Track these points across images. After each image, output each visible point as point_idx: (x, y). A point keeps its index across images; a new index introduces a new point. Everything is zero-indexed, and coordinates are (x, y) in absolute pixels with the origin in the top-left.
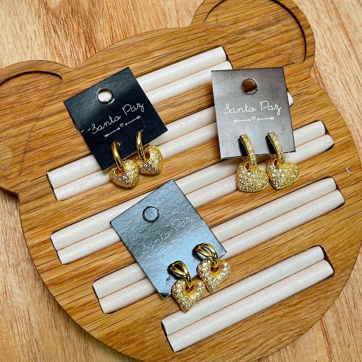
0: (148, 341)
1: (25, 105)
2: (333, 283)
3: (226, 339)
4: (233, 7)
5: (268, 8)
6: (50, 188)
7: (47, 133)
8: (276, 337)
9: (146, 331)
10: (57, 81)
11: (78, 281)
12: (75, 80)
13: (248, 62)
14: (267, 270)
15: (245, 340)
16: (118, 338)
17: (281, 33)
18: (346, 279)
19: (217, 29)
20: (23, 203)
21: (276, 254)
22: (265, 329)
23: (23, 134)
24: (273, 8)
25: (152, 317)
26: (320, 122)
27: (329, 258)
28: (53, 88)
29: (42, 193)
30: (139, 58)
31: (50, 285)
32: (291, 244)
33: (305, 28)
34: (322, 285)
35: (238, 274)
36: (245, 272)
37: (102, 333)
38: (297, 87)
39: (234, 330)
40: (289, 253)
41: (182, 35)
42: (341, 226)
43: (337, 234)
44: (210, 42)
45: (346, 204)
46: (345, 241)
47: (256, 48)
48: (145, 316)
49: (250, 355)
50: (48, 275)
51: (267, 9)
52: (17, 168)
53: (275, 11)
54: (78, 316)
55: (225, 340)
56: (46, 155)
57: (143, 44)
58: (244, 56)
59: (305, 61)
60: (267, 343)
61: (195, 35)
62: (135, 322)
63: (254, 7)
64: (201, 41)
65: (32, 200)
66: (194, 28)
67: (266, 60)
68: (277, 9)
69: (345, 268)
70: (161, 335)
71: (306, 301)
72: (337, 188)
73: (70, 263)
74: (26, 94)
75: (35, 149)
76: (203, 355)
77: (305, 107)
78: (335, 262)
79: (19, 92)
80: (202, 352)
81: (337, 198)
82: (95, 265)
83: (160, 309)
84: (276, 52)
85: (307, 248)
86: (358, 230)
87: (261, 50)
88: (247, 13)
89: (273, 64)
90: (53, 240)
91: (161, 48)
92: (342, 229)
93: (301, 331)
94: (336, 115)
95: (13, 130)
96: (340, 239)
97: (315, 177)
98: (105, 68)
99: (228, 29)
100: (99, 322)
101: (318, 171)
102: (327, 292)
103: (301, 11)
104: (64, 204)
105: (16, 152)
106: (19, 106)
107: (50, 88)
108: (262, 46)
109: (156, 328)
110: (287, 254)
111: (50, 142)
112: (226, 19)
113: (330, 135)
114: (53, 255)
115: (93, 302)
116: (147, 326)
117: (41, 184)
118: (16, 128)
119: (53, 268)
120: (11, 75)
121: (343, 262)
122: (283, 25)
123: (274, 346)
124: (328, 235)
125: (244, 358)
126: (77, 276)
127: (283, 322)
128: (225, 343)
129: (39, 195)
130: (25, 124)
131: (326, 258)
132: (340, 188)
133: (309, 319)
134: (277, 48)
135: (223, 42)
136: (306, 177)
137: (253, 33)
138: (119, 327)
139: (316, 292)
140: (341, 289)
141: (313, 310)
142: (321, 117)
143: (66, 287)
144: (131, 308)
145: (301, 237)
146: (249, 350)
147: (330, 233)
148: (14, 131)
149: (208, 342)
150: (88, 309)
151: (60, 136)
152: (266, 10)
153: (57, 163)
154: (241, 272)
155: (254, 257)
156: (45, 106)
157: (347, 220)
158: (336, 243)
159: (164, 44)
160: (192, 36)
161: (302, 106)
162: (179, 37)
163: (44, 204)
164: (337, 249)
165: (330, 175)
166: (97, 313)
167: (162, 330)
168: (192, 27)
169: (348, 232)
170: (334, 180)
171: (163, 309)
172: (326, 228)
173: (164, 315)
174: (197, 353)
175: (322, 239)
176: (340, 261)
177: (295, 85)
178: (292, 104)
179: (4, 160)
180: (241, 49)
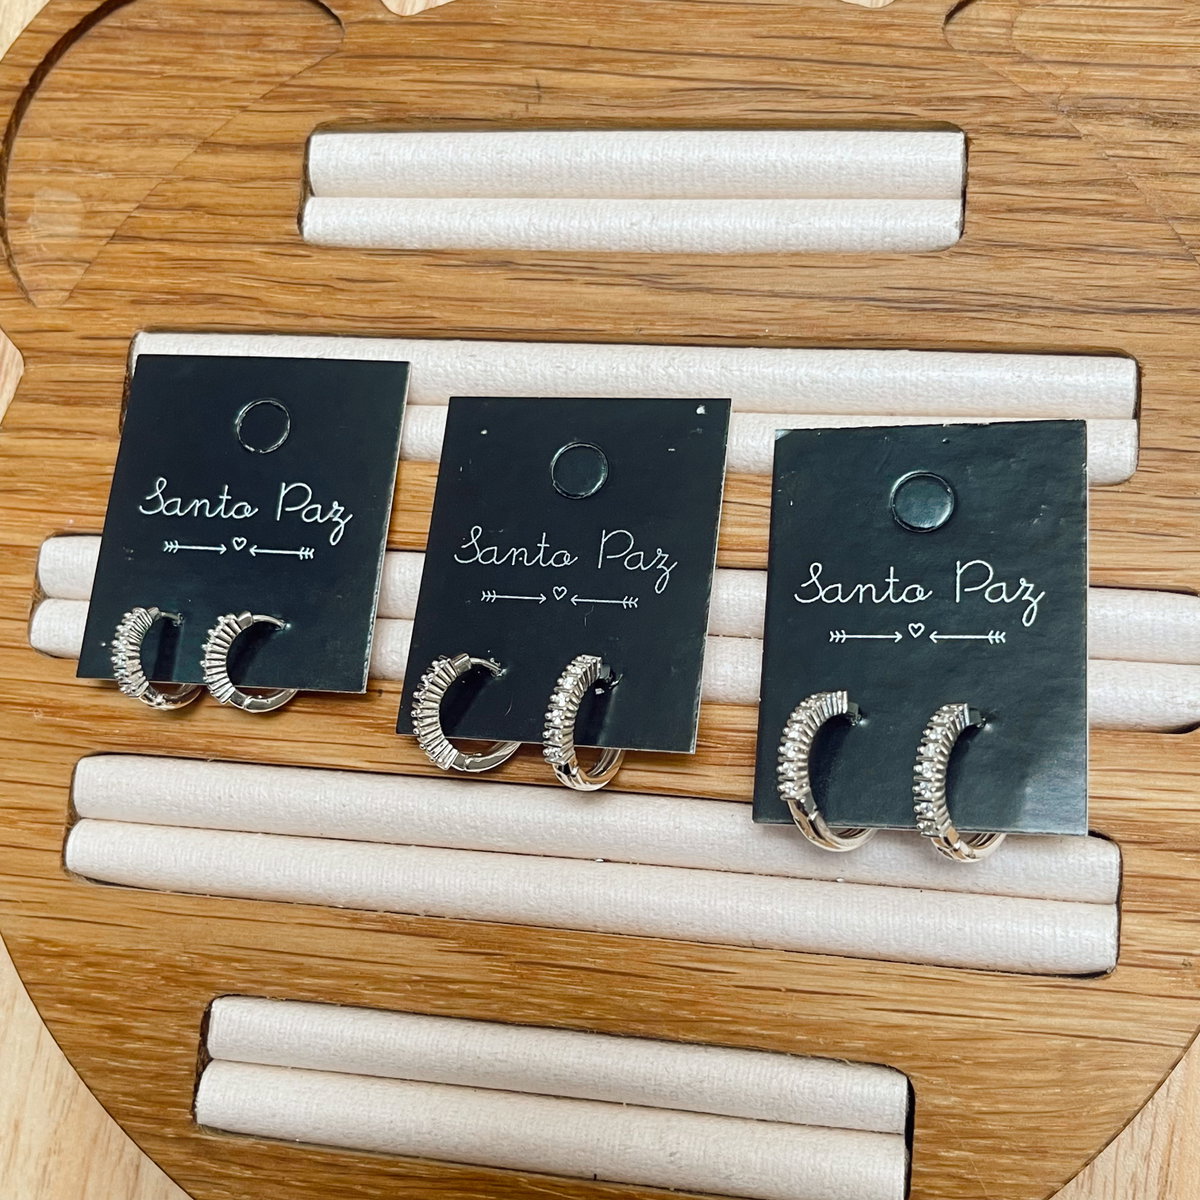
1: (198, 82)
7: (205, 201)
9: (150, 1003)
12: (382, 57)
13: (1038, 237)
16: (60, 970)
25: (193, 970)
29: (90, 391)
30: (630, 61)
32: (794, 1007)
36: (570, 1005)
38: (1185, 419)
40: (771, 1037)
41: (836, 35)
42: (1041, 1055)
43: (1003, 1076)
44: (929, 100)
45: (1113, 979)
46: (1021, 1122)
47: (1100, 192)
48: (170, 954)
56: (166, 272)
58: (1033, 205)
61: (883, 50)
62: (132, 953)
64: (894, 84)
65: (54, 399)
66: (896, 21)
67: (1116, 259)
70: (187, 1045)
72: (1118, 901)
75: (146, 239)
77: (1173, 516)
78: (932, 1175)
81: (1091, 938)
83: (226, 960)
84: (1179, 239)
86: (1103, 1109)
87: (1119, 210)
90: (41, 558)
91: (729, 51)
95: (122, 151)
96: (1008, 1102)
99: (1038, 76)
100: (36, 885)
105: (95, 224)
106: (179, 77)
107: (296, 56)
108: (1134, 196)
109: (183, 1012)
111: (199, 238)
112: (1049, 34)
114: (20, 605)
115: (49, 815)
116: (161, 988)
117: (104, 360)
118: (134, 147)
124: (965, 1058)
126: (50, 707)
129: (80, 394)
130: (166, 145)
132: (1125, 905)
135: (979, 119)
137: (1129, 130)
138: (80, 940)
143: (6, 723)
145: (850, 1003)
147: (980, 1054)
148: (126, 153)
153: (183, 313)
154: (554, 997)
155: (636, 976)
156: (244, 109)
157: (1078, 1045)
158: (977, 1105)
159: (751, 40)
160: (874, 50)
161: (1158, 507)
162: (819, 35)
163: (78, 429)
164: (968, 1132)
165: (1116, 836)
166: (46, 856)
167: (198, 1030)
168: (890, 14)
169: (1055, 1094)
170: (1122, 862)
171: (236, 964)
172: (974, 1027)
173: (232, 987)
174: (261, 1174)
175: (931, 1060)
176: (954, 1183)
177: (1184, 407)
178: (1126, 476)
179: (51, 236)
180: (1040, 173)
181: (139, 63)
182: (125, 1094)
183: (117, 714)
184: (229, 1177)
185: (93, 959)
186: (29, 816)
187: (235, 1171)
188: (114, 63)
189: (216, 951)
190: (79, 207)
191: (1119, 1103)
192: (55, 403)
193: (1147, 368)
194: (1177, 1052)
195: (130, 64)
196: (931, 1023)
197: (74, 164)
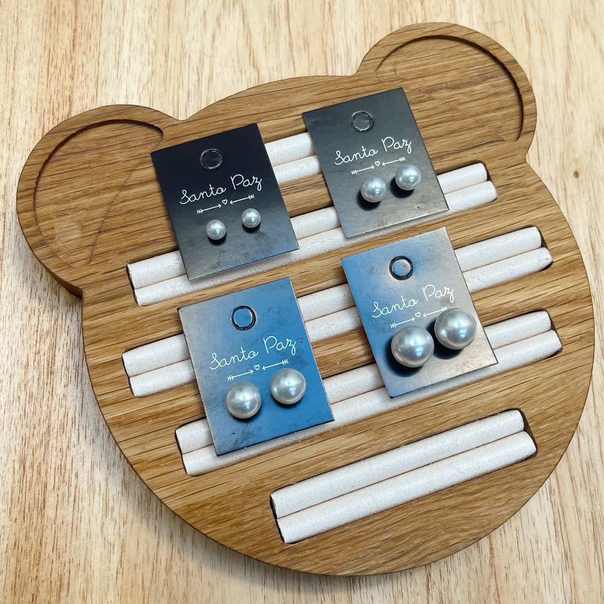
0: (248, 522)
1: (107, 166)
2: (534, 466)
3: (364, 533)
4: (421, 53)
5: (472, 60)
6: (130, 286)
7: (134, 208)
8: (441, 539)
9: (246, 508)
10: (156, 136)
11: (155, 423)
12: (182, 137)
13: (435, 133)
14: (435, 437)
15: (394, 536)
16: (204, 512)
17: (487, 97)
18: (556, 463)
19: (394, 82)
20: (88, 303)
21: (451, 415)
22: (424, 524)
23: (100, 206)
24: (479, 60)
25: (257, 487)
26: (535, 228)
27: (532, 429)
28: (150, 147)
29: (117, 292)
30: (276, 114)
31: (114, 424)
32: (474, 403)
33: (524, 92)
34: (518, 468)
35: (391, 439)
36: (401, 436)
37: (181, 503)
38: (504, 175)
39: (378, 520)
40: (472, 416)
41: (343, 87)
42: (554, 384)
43: (547, 395)
45: (563, 351)
46: (558, 407)
47: (449, 114)
48: (247, 485)
49: (399, 560)
50: (113, 409)
51: (469, 60)
52: (86, 253)
53: (481, 65)
54: (150, 473)
55: (362, 534)
56: (129, 238)
57: (285, 94)
58: (430, 124)
59: (520, 139)
60: (427, 545)
61: (361, 88)
62: (231, 492)
63: (450, 56)
65: (101, 301)
66: (361, 78)
67: (462, 133)
68: (484, 61)
69: (554, 446)
70: (268, 516)
71: (490, 490)
72: (553, 328)
73: (146, 397)
74: (110, 151)
75: (115, 229)
76: (326, 552)
77: (515, 205)
78: (540, 436)
79: (101, 148)
80: (327, 548)
81: (552, 342)
82: (182, 403)
83: (270, 478)
84: (477, 121)
85: (500, 410)
86: (579, 392)
87: (456, 118)
88: (440, 64)
89: (471, 139)
90: (125, 361)
91: (309, 102)
92: (555, 387)
93: (479, 533)
94: (558, 221)
95: (86, 200)
96: (551, 402)
97: (521, 307)
98: (226, 124)
99: (411, 84)
100: (178, 485)
101: (525, 299)
102: (524, 479)
103: (519, 66)
104: (147, 311)
105: (87, 231)
106: (98, 166)
107: (144, 146)
108: (458, 112)
109: (262, 504)
110: (468, 417)
111: (137, 222)
112: (408, 70)
113: (547, 248)
114: (124, 383)
115: (172, 456)
116: (248, 500)
117: (118, 279)
118: (91, 197)
119: (121, 400)
120: (92, 123)
121: (552, 437)
122: (491, 85)
123: (436, 552)
124: (533, 395)
125: (388, 564)
126: (154, 416)
127: (452, 516)
128: (361, 539)
129: (112, 295)
130: (104, 193)
131: (527, 429)
132: (556, 327)
133: (493, 516)
134: (480, 117)
136: (507, 307)
137: (446, 93)
138: (207, 497)
139: (507, 476)
140: (545, 477)
141: (501, 504)
142: (536, 221)
143: (136, 430)
144: (228, 470)
145: (491, 393)
146: (397, 552)
147: (537, 392)
148: (88, 201)
149: (338, 534)
150: (165, 465)
151: (152, 213)
152: (468, 62)
153: (143, 251)
154: (395, 435)
155: (418, 416)
156: (134, 170)
157: (563, 376)
158: (543, 408)
159: (315, 96)
160: (357, 89)
161: (509, 203)
162: (337, 89)
163: (118, 307)
164: (544, 417)
165: (544, 307)
166: (177, 472)
167: (270, 508)
168: (357, 76)
169: (564, 393)
170: (549, 315)
171: (274, 477)
172: (531, 384)
173: (276, 486)
174: (318, 548)
175: (524, 399)
176: (548, 435)
177: (503, 171)
178: (495, 198)
179: (69, 241)
180: (427, 113)
181: (78, 166)
182: (251, 546)
183: (184, 407)
184: (307, 556)
185: (216, 502)
186: (164, 460)
187: (308, 552)
188: (68, 169)
189: (264, 476)
190: (76, 226)
191: (582, 388)
192: (103, 302)
193: (486, 162)
194: (591, 365)
195: (74, 167)
196: (518, 389)
197: (67, 211)
